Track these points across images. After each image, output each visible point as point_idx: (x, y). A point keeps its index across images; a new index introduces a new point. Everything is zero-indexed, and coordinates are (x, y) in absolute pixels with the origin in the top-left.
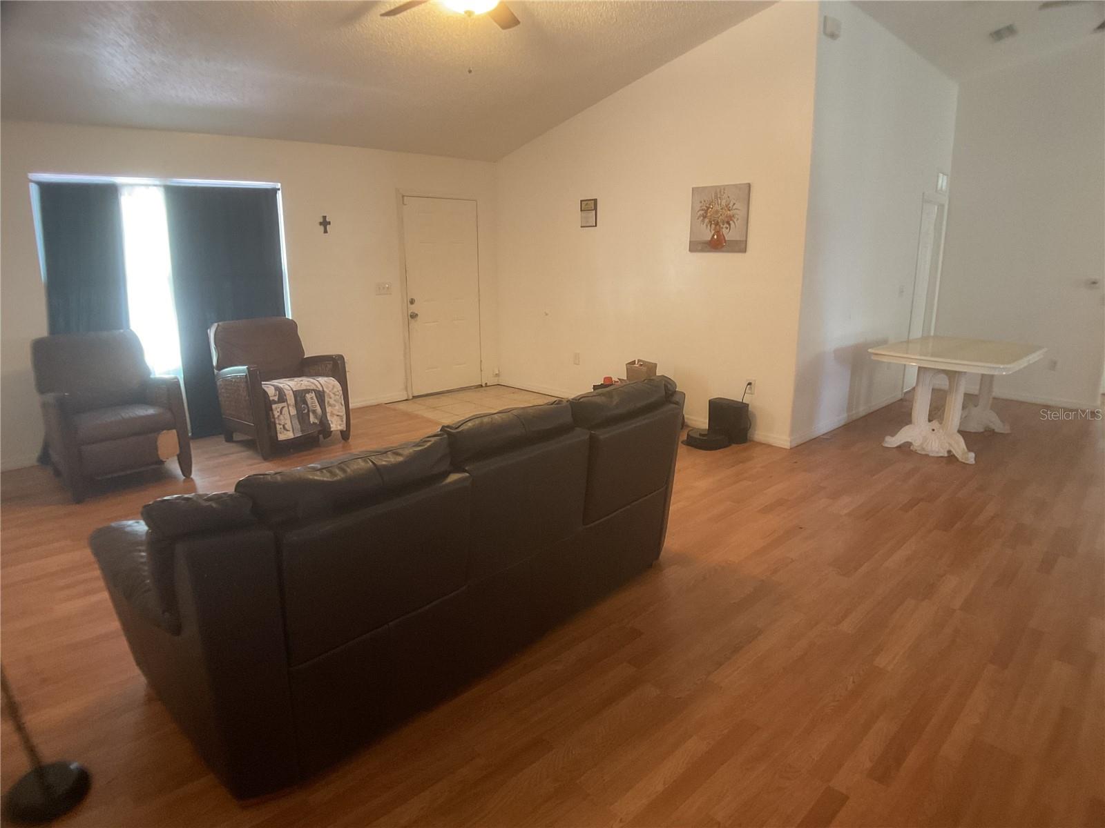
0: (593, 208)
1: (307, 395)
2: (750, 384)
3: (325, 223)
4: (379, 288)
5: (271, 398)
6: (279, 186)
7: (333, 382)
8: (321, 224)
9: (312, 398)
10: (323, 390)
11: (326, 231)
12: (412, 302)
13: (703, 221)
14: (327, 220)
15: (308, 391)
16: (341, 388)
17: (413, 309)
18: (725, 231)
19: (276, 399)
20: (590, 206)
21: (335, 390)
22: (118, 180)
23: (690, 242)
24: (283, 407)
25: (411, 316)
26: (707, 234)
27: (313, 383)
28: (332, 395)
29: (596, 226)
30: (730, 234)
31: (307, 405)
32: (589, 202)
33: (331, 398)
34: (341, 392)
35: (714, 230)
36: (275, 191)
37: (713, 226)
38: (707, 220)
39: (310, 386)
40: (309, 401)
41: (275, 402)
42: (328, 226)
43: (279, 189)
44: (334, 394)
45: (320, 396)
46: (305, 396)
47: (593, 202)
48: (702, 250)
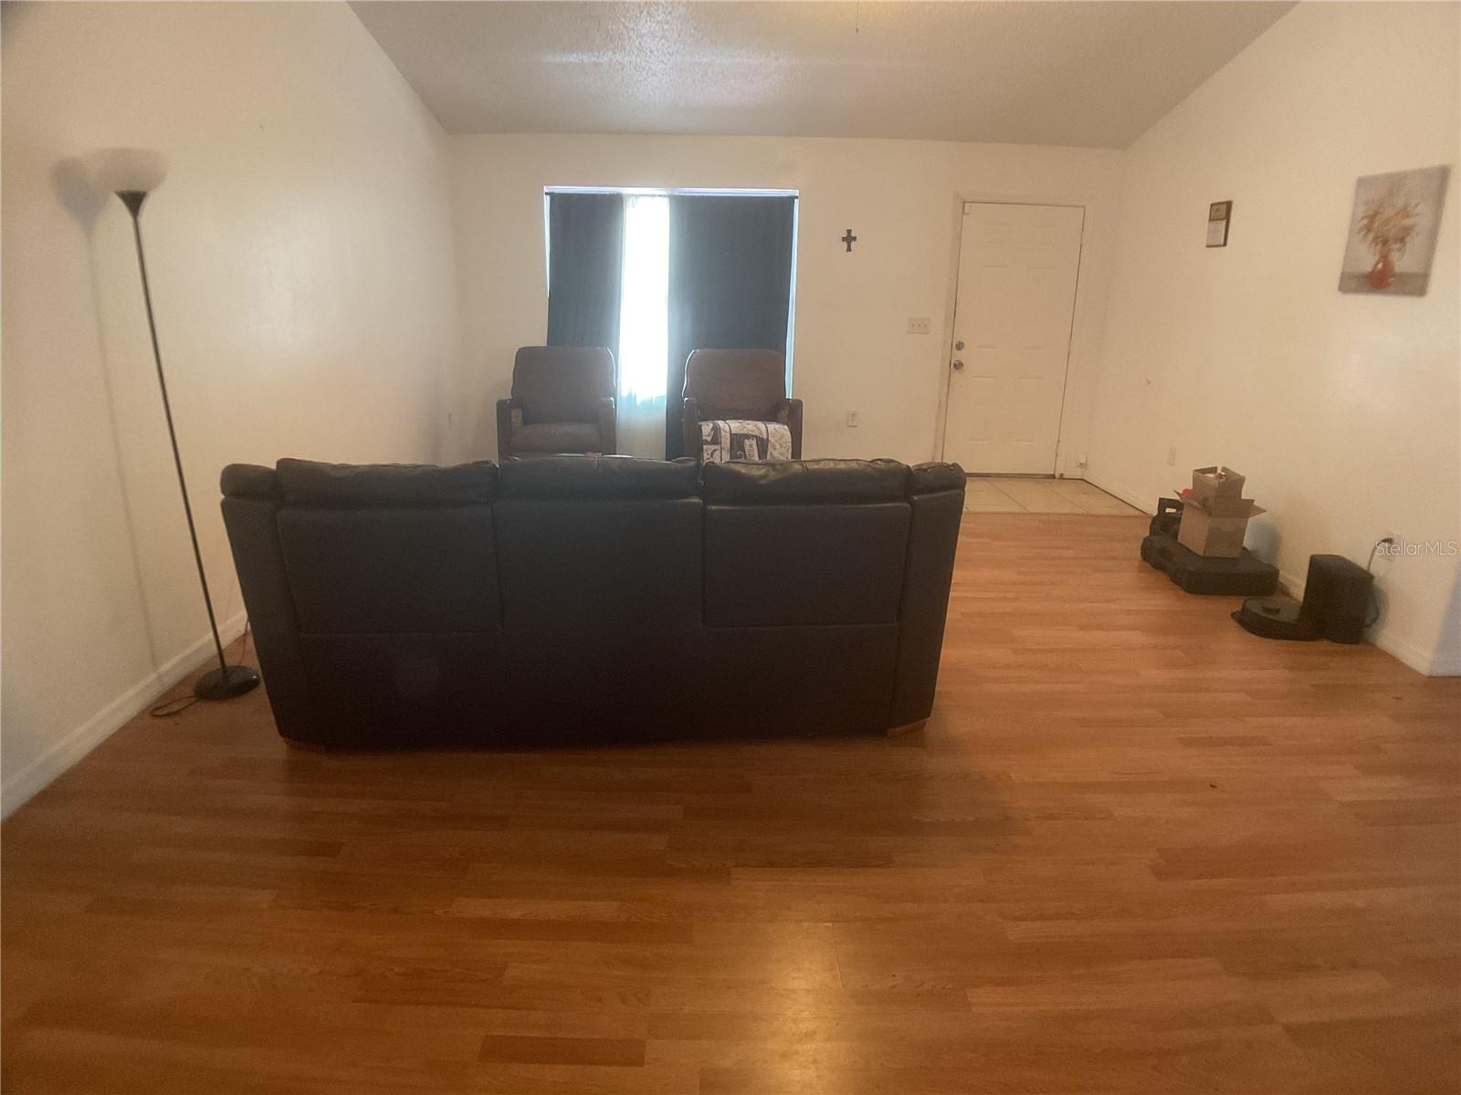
0: (1224, 216)
1: (746, 441)
2: (1389, 541)
3: (849, 239)
4: (913, 325)
5: (704, 438)
6: (797, 193)
7: (785, 432)
8: (844, 239)
9: (751, 446)
10: (768, 439)
11: (849, 249)
12: (960, 346)
13: (1365, 236)
14: (853, 235)
15: (748, 436)
16: (790, 440)
17: (959, 355)
18: (1394, 256)
19: (709, 439)
20: (1222, 212)
21: (784, 440)
22: (625, 191)
23: (1343, 274)
24: (715, 450)
25: (955, 366)
26: (1368, 261)
27: (758, 429)
28: (778, 446)
29: (1225, 244)
30: (1403, 262)
31: (745, 453)
32: (1221, 207)
33: (775, 449)
34: (790, 445)
35: (1380, 252)
36: (792, 199)
37: (1379, 247)
38: (1371, 236)
39: (753, 431)
40: (747, 448)
41: (707, 443)
42: (853, 244)
43: (797, 197)
44: (780, 445)
45: (763, 445)
46: (743, 442)
47: (1225, 206)
48: (1356, 291)
